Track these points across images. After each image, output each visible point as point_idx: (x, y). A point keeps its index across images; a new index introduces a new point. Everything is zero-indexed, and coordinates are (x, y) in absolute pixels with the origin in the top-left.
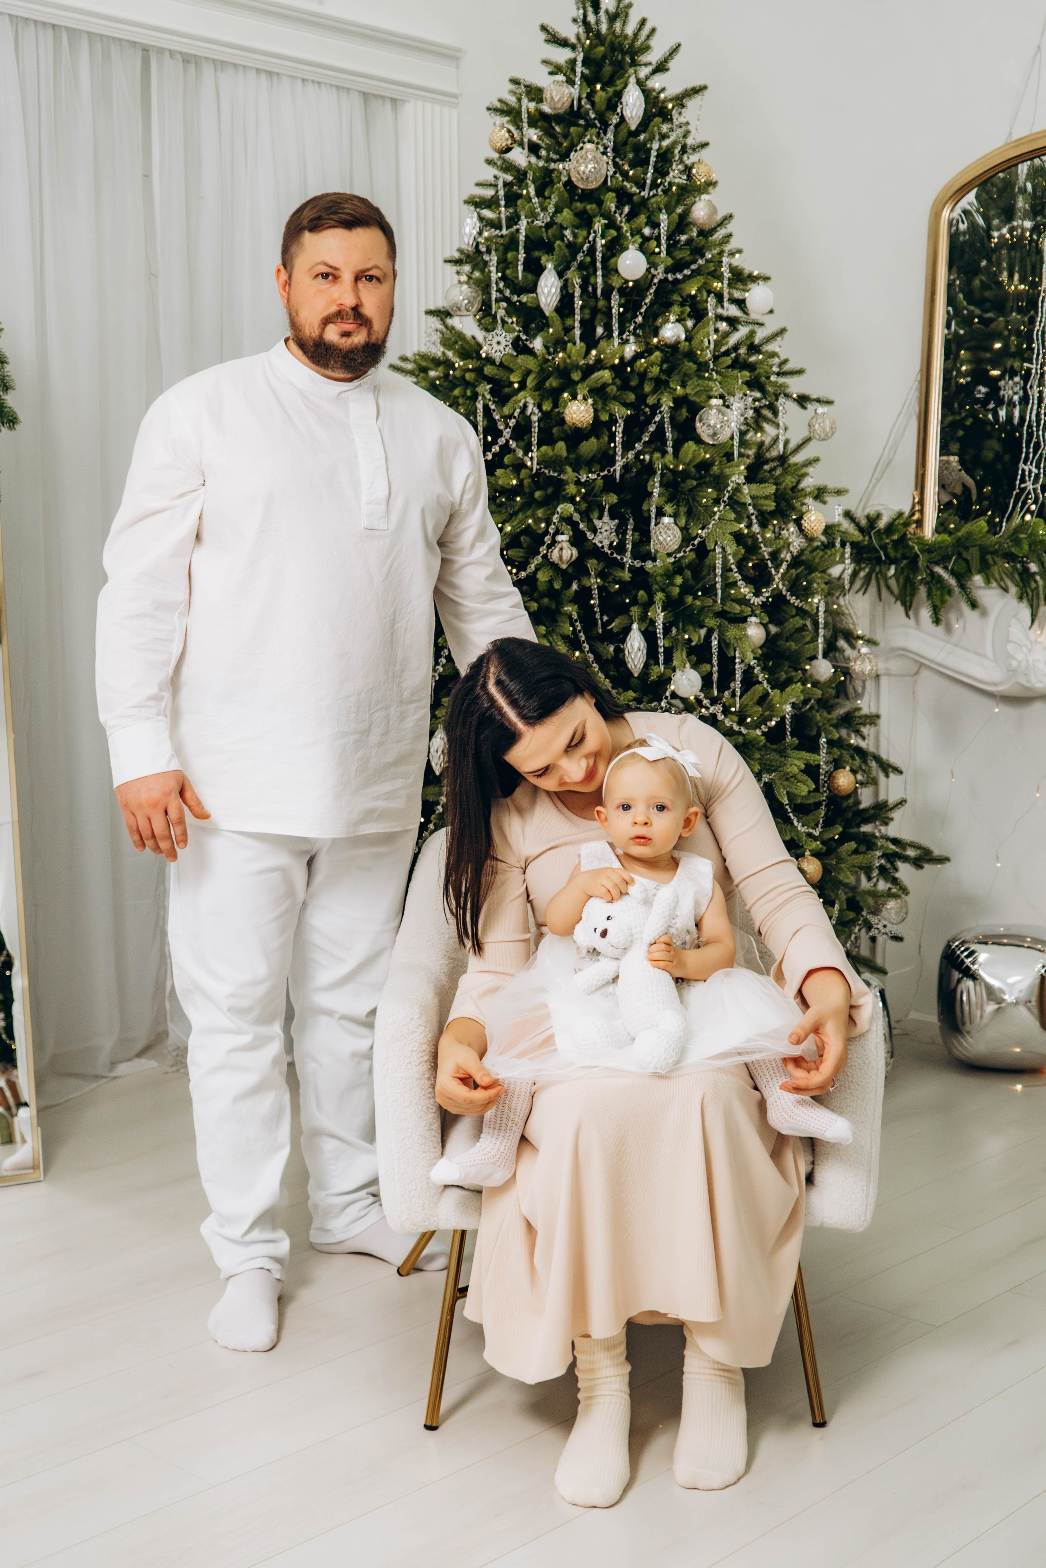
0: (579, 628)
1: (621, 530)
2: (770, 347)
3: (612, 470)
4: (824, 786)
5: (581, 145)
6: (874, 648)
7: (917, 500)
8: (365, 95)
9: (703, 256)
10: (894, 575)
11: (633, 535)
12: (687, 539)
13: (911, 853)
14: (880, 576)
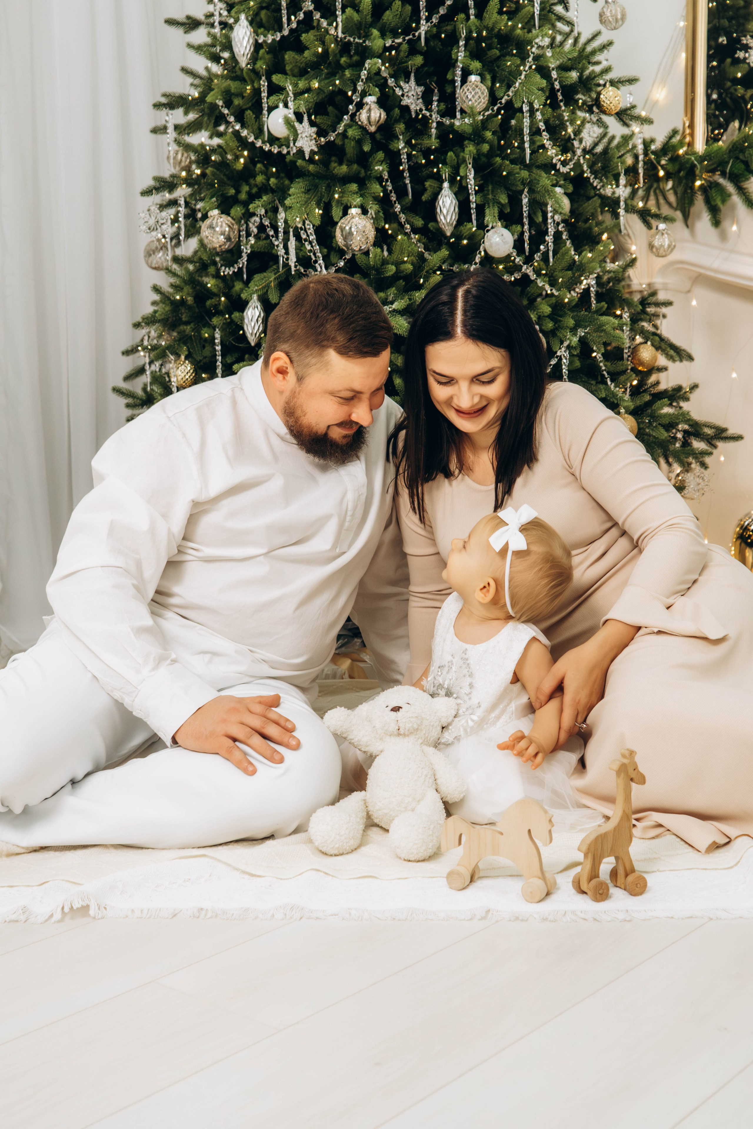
0: (390, 188)
1: (427, 99)
3: (417, 34)
4: (628, 360)
6: (670, 225)
7: (687, 124)
10: (673, 188)
11: (438, 106)
12: (493, 99)
13: (708, 431)
14: (658, 191)
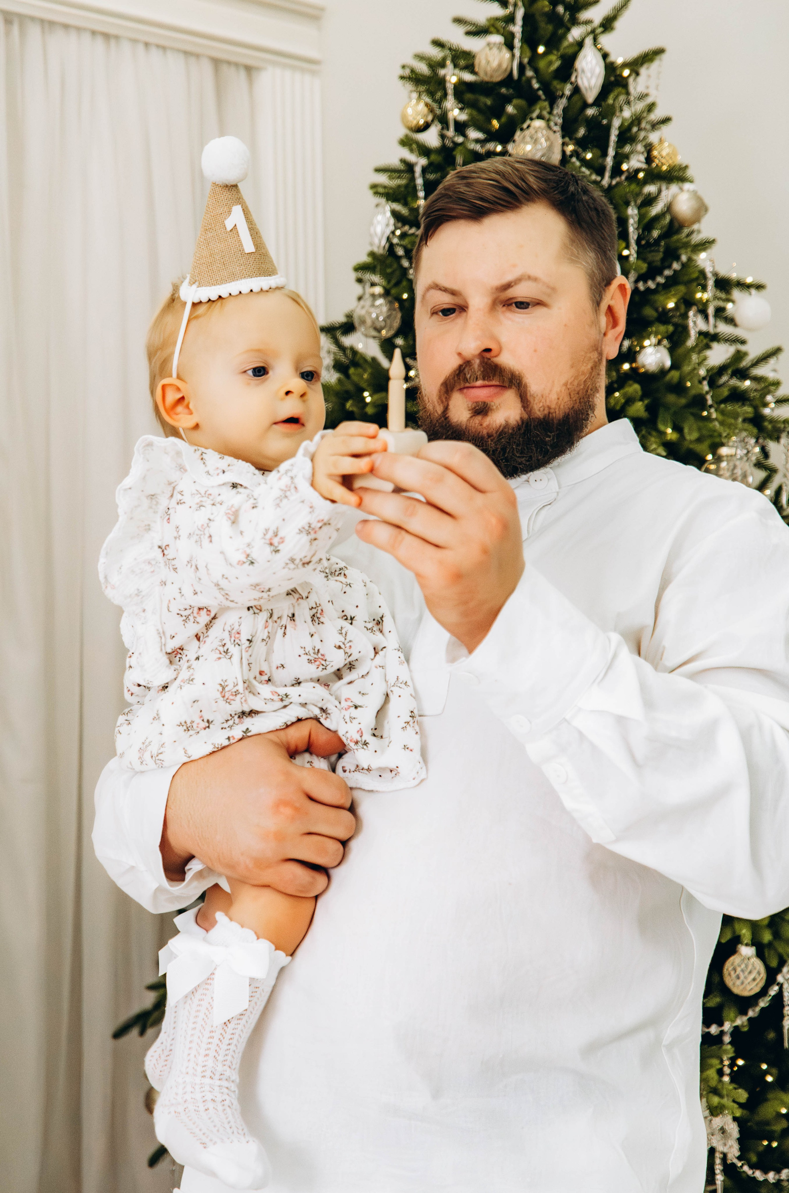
2: (759, 371)
5: (528, 122)
8: (216, 62)
9: (678, 258)
